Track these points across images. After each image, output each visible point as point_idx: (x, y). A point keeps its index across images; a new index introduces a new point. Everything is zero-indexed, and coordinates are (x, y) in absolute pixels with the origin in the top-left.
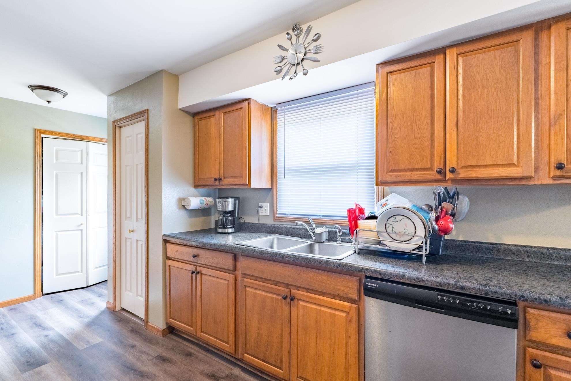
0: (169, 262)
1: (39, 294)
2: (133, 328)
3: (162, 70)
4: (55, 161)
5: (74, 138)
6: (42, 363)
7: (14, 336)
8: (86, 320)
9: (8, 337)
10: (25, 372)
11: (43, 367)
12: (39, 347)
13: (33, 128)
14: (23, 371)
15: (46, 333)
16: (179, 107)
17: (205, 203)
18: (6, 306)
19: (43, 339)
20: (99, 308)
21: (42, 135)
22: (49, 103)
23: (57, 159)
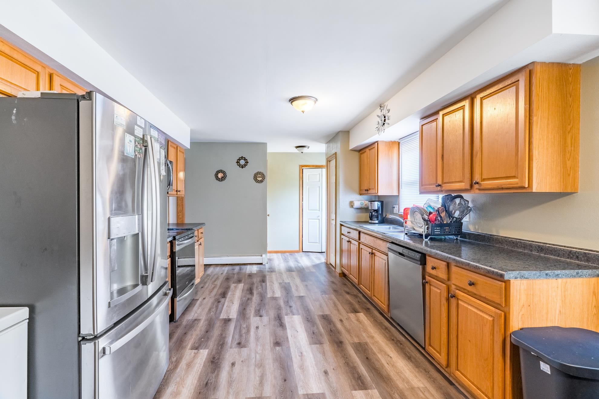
0: (342, 236)
1: (301, 251)
3: (340, 131)
5: (316, 167)
6: (293, 271)
8: (314, 264)
9: (286, 262)
10: (287, 272)
11: (293, 272)
13: (299, 165)
15: (298, 264)
16: (350, 149)
17: (364, 204)
18: (289, 253)
19: (296, 265)
20: (321, 261)
21: (303, 168)
23: (308, 180)
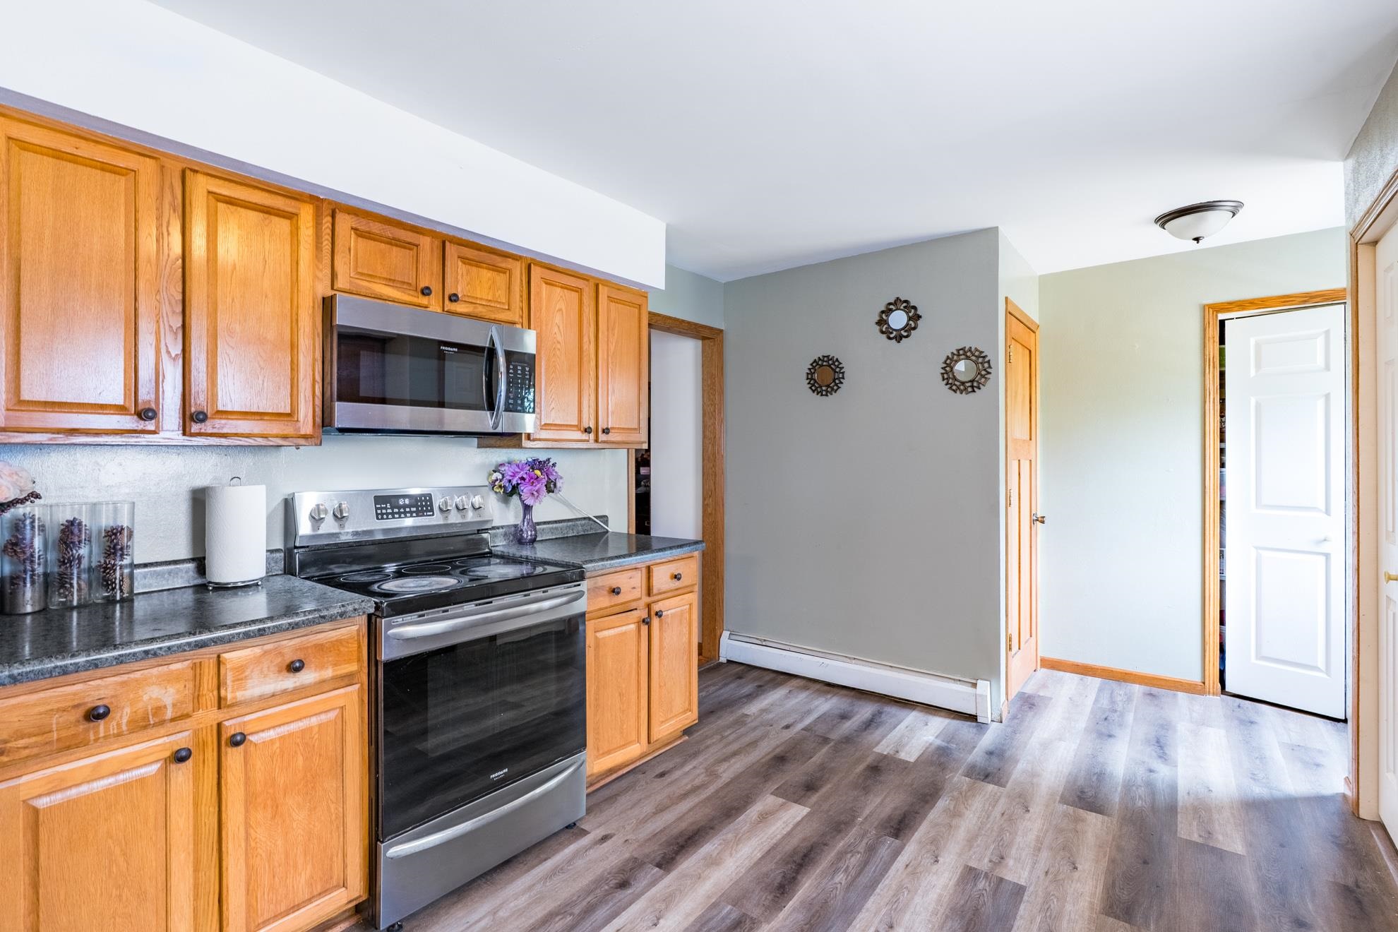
1: (1213, 686)
2: (1358, 886)
4: (1253, 372)
6: (1100, 809)
7: (1109, 739)
9: (1100, 736)
10: (1063, 804)
12: (1121, 780)
13: (1200, 305)
14: (1064, 800)
15: (1157, 765)
19: (1142, 772)
20: (1320, 785)
21: (1221, 316)
22: (1198, 243)
23: (1258, 366)
